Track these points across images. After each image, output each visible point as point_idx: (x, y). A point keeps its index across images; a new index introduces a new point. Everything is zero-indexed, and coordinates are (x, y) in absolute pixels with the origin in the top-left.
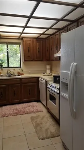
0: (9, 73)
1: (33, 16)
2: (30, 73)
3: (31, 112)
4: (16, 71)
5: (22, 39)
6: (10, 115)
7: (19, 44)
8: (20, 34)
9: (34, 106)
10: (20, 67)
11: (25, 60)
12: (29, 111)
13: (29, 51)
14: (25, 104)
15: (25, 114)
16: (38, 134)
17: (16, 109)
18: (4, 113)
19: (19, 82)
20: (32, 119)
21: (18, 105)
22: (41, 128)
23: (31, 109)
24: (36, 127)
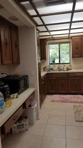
0: (60, 69)
1: (73, 21)
2: (77, 69)
3: (75, 102)
4: (65, 67)
5: (71, 38)
6: (58, 101)
7: (69, 42)
8: (68, 35)
9: (79, 98)
10: (70, 63)
11: (73, 57)
12: (73, 101)
13: (77, 48)
14: (71, 95)
15: (70, 102)
16: (76, 117)
17: (63, 98)
18: (53, 99)
19: (66, 76)
20: (74, 106)
21: (66, 95)
22: (80, 114)
23: (76, 100)
24: (75, 113)
